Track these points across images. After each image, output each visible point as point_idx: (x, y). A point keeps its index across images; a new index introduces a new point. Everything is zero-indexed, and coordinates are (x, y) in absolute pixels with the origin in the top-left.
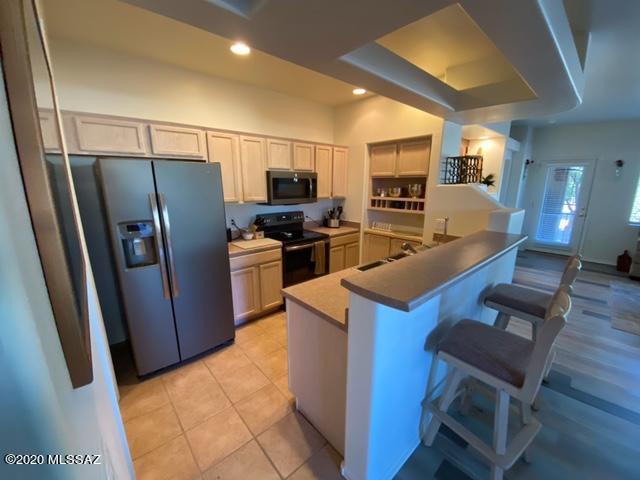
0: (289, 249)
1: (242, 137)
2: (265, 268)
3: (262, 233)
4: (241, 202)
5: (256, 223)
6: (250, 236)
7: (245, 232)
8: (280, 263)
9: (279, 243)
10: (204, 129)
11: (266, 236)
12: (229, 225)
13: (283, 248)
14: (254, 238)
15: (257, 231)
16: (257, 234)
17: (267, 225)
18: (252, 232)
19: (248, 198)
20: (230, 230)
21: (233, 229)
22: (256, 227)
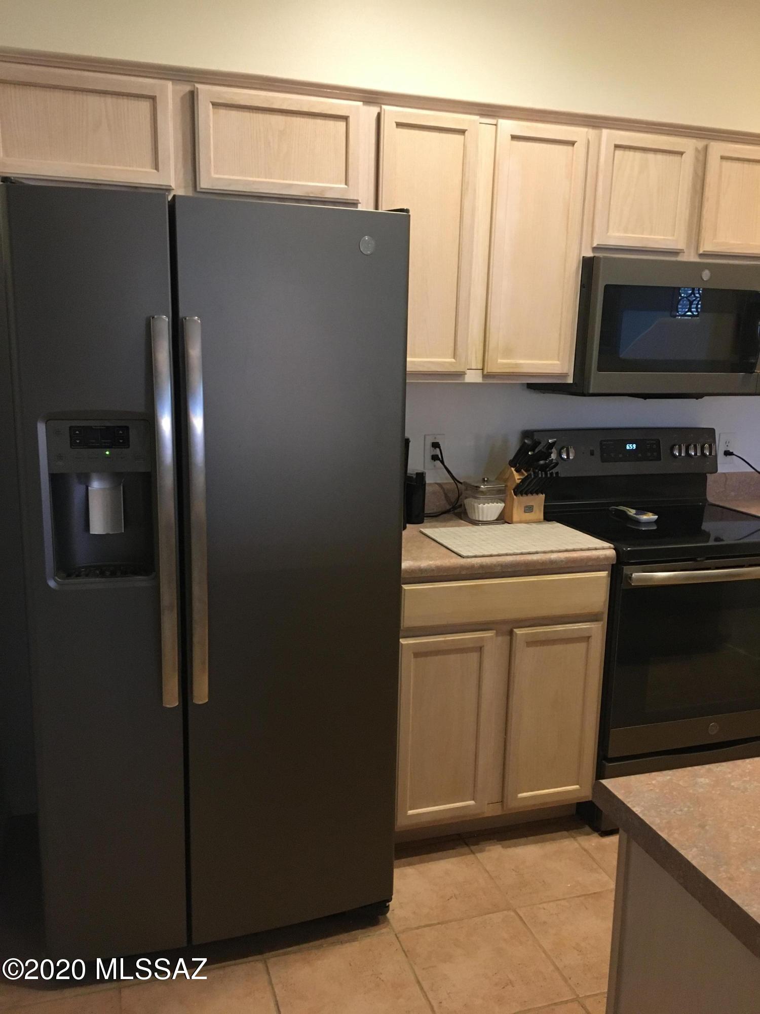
0: (641, 576)
1: (508, 126)
2: (532, 642)
3: (539, 500)
4: (473, 377)
5: (518, 462)
6: (490, 509)
7: (474, 491)
8: (597, 630)
9: (603, 549)
10: (371, 97)
11: (550, 516)
12: (417, 462)
13: (617, 571)
14: (503, 518)
15: (520, 490)
16: (520, 502)
17: (562, 471)
18: (499, 495)
19: (501, 363)
20: (421, 476)
21: (434, 477)
22: (517, 477)
